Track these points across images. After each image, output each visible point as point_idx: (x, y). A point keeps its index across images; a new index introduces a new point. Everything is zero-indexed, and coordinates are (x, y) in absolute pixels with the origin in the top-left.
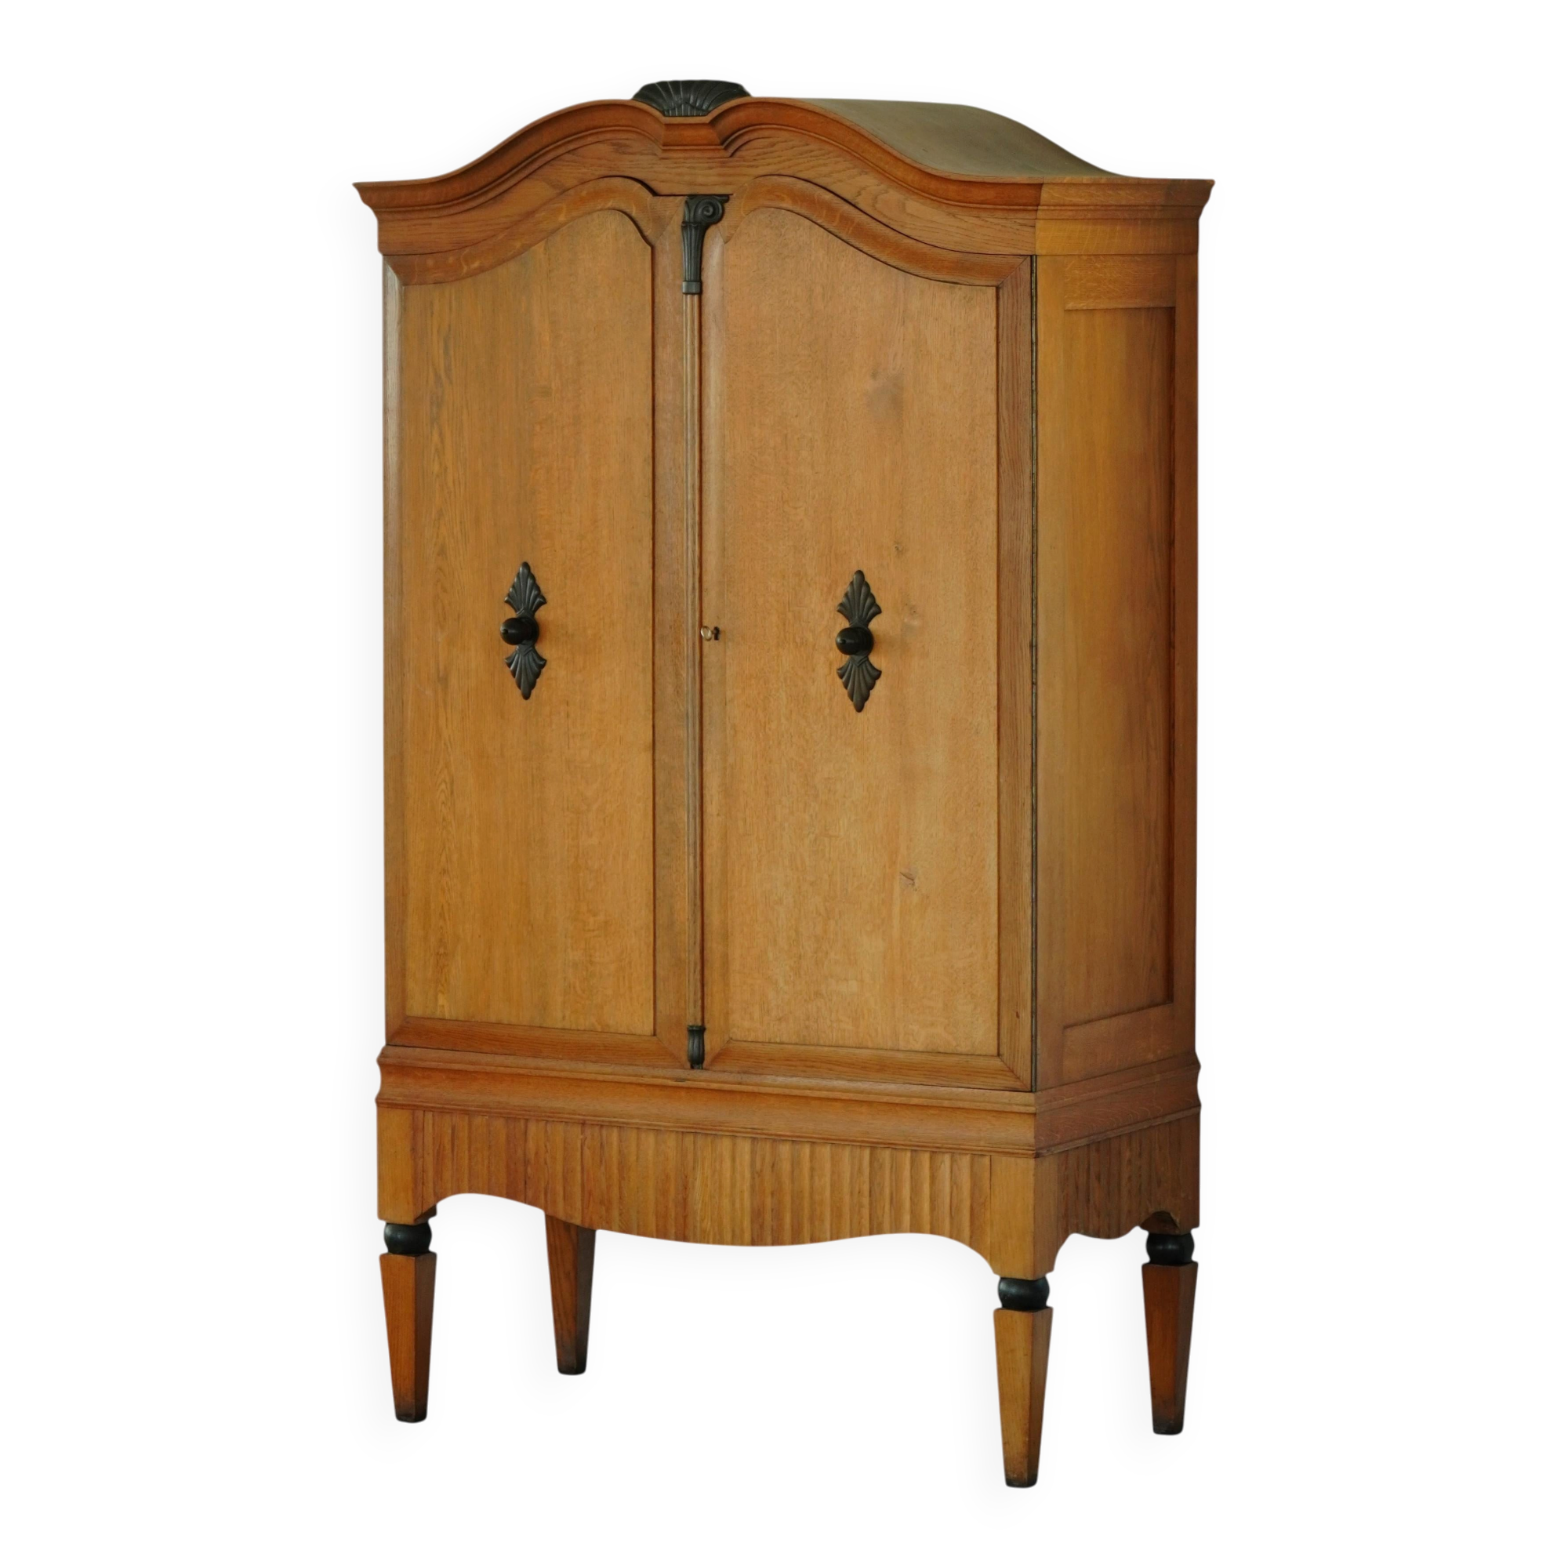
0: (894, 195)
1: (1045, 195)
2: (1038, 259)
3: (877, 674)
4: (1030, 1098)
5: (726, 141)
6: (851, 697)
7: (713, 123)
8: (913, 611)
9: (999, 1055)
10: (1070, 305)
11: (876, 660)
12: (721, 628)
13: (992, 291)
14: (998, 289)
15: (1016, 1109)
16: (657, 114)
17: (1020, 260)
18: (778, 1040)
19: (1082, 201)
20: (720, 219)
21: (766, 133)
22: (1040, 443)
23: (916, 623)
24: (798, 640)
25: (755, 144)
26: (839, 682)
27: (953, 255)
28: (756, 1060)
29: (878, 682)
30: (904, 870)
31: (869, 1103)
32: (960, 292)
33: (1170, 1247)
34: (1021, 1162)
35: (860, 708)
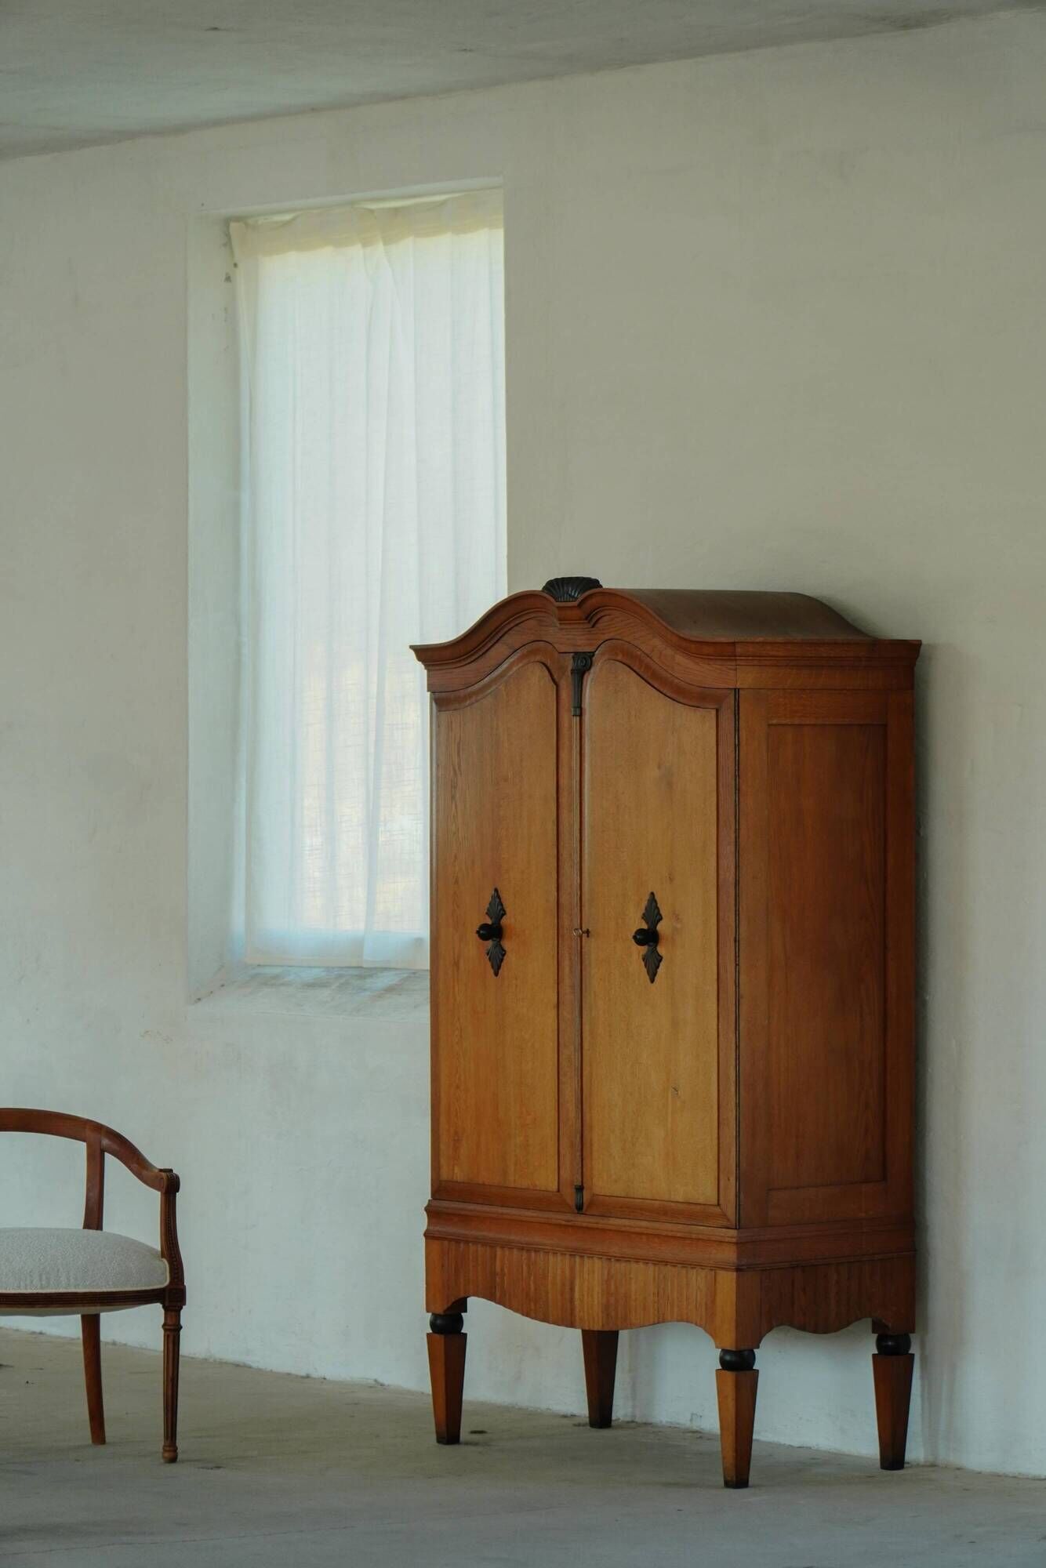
0: (669, 652)
1: (739, 650)
2: (741, 692)
3: (661, 959)
4: (733, 1233)
5: (588, 618)
6: (649, 973)
7: (580, 605)
8: (677, 918)
9: (719, 1205)
10: (775, 722)
11: (660, 949)
12: (590, 929)
13: (714, 712)
14: (717, 711)
15: (727, 1240)
16: (552, 600)
17: (729, 692)
18: (615, 1195)
19: (781, 654)
20: (590, 668)
21: (607, 612)
22: (741, 809)
23: (679, 926)
25: (605, 619)
26: (643, 963)
27: (699, 689)
28: (608, 1208)
29: (661, 964)
30: (673, 1085)
31: (658, 1236)
32: (700, 712)
33: (890, 1343)
34: (730, 1273)
35: (652, 981)
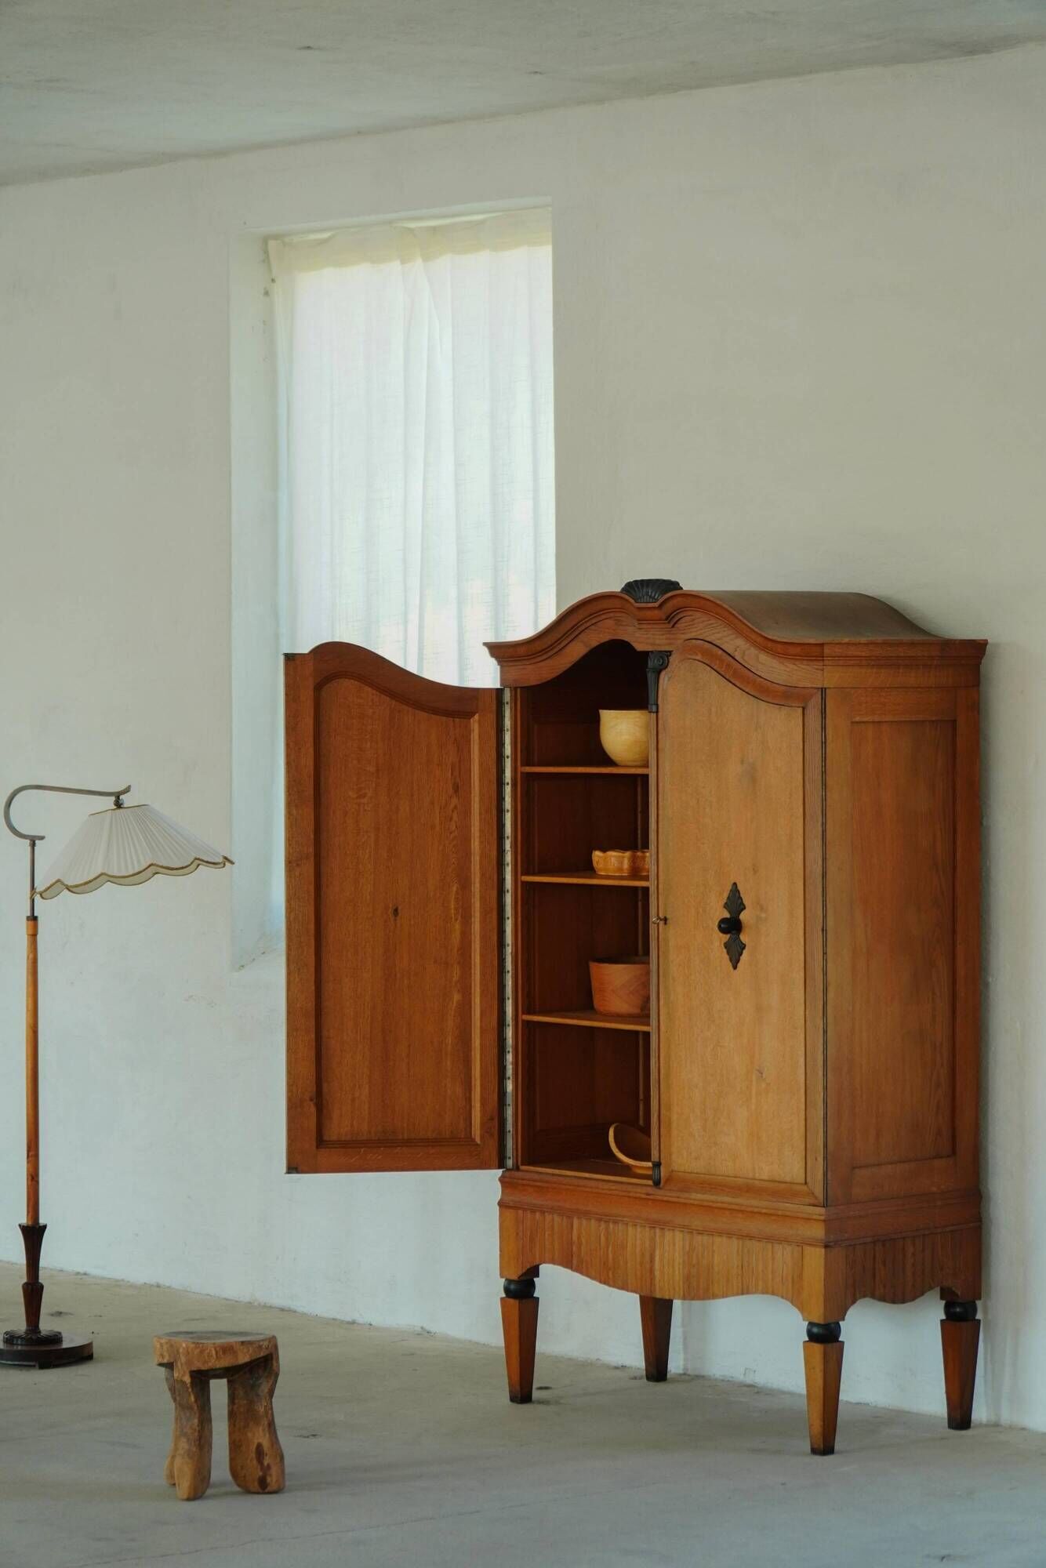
0: (753, 651)
1: (827, 651)
2: (827, 690)
3: (743, 947)
4: (822, 1210)
5: (668, 618)
6: (731, 960)
7: (661, 606)
8: (762, 909)
9: (806, 1183)
10: (857, 719)
11: (743, 938)
12: (668, 917)
13: (800, 710)
14: (804, 709)
15: (815, 1217)
16: (632, 601)
17: (816, 691)
18: (695, 1171)
19: (863, 654)
20: (666, 667)
21: (691, 613)
22: (828, 804)
23: (763, 915)
24: (705, 925)
25: (683, 620)
26: (725, 950)
27: (783, 688)
28: (688, 1184)
29: (744, 951)
30: (758, 1068)
31: (742, 1212)
32: (785, 711)
33: (958, 1310)
34: (818, 1249)
35: (735, 968)
